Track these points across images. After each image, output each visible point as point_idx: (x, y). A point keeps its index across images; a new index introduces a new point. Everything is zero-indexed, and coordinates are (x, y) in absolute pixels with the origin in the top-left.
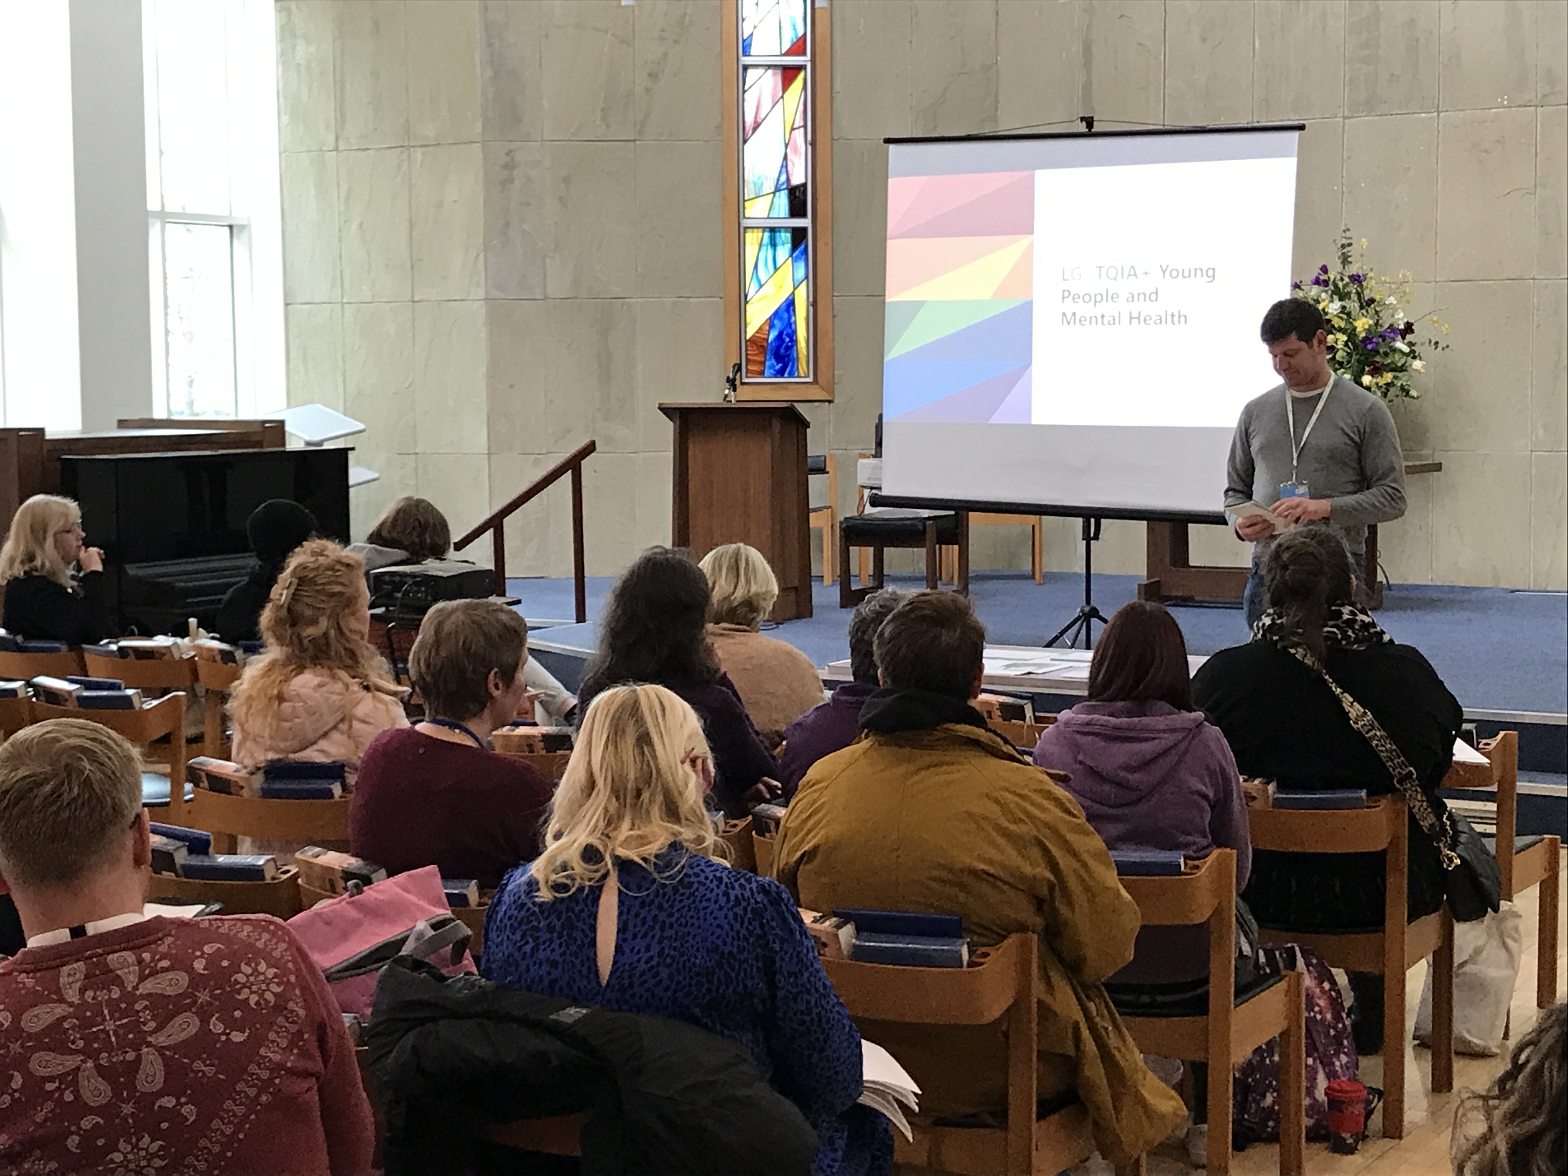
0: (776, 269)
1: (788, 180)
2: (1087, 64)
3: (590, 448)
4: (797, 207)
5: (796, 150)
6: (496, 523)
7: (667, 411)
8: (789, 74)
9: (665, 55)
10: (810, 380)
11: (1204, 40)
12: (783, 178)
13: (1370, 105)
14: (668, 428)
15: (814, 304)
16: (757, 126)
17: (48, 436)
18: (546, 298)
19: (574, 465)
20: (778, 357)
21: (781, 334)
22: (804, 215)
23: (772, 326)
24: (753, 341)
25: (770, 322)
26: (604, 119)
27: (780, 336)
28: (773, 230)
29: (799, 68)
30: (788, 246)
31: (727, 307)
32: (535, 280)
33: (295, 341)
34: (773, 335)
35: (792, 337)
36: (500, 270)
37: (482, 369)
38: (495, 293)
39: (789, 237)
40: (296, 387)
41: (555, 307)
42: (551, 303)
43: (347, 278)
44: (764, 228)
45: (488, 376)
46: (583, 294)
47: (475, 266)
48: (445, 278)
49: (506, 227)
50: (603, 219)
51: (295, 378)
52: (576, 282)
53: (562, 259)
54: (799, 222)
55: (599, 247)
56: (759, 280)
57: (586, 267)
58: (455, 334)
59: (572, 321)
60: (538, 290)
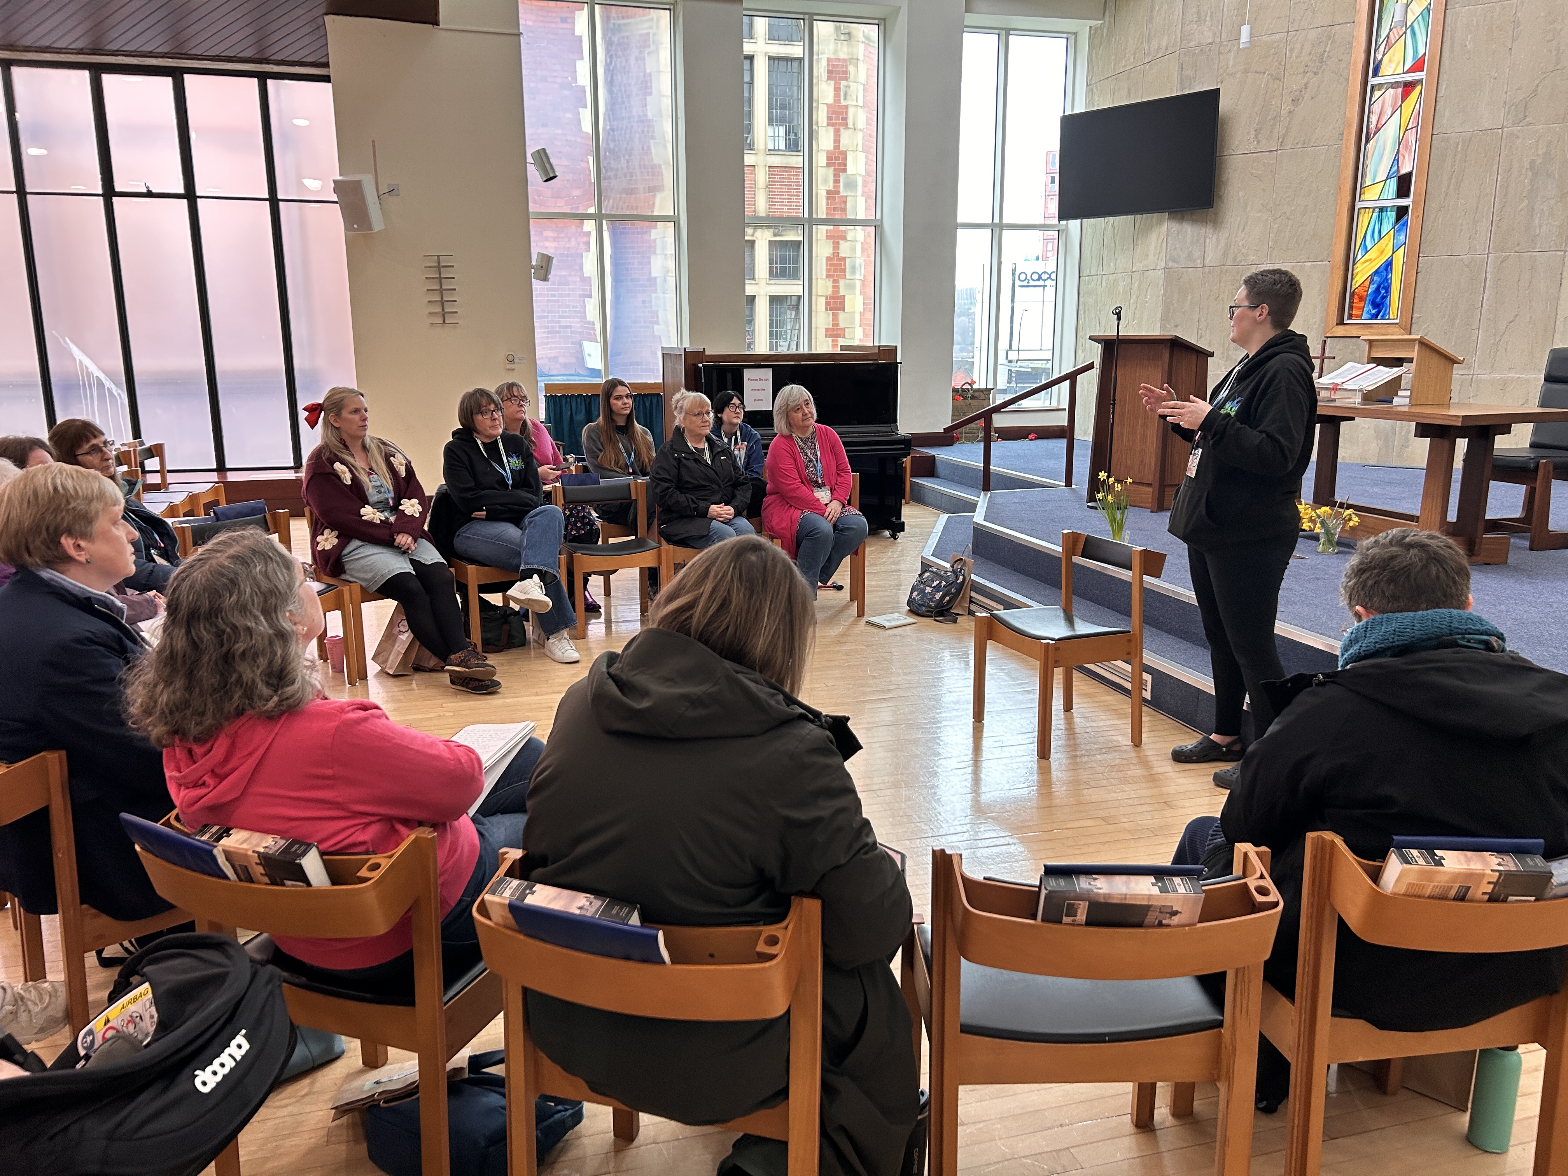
1: (1398, 170)
4: (1403, 191)
5: (1407, 147)
6: (986, 415)
8: (1408, 87)
9: (1306, 85)
12: (1395, 168)
15: (1408, 265)
16: (1378, 130)
18: (1204, 266)
19: (1071, 377)
20: (1375, 305)
21: (1378, 287)
22: (1407, 195)
23: (1372, 282)
24: (1356, 290)
25: (1372, 278)
26: (1256, 136)
27: (1377, 290)
28: (1382, 210)
29: (1417, 82)
30: (1392, 221)
31: (1332, 268)
32: (1197, 254)
33: (1081, 299)
34: (1373, 287)
35: (1388, 289)
36: (1175, 249)
37: (1159, 315)
38: (1171, 264)
39: (1394, 214)
40: (1080, 327)
41: (1210, 272)
42: (1207, 269)
43: (1105, 259)
44: (1374, 208)
45: (1162, 320)
46: (1229, 262)
47: (1161, 247)
48: (1147, 255)
49: (1182, 219)
50: (1249, 209)
51: (1080, 322)
52: (1225, 254)
53: (1218, 239)
54: (1403, 202)
55: (1244, 229)
56: (1366, 247)
57: (1233, 243)
58: (1149, 292)
59: (1220, 282)
60: (1199, 261)
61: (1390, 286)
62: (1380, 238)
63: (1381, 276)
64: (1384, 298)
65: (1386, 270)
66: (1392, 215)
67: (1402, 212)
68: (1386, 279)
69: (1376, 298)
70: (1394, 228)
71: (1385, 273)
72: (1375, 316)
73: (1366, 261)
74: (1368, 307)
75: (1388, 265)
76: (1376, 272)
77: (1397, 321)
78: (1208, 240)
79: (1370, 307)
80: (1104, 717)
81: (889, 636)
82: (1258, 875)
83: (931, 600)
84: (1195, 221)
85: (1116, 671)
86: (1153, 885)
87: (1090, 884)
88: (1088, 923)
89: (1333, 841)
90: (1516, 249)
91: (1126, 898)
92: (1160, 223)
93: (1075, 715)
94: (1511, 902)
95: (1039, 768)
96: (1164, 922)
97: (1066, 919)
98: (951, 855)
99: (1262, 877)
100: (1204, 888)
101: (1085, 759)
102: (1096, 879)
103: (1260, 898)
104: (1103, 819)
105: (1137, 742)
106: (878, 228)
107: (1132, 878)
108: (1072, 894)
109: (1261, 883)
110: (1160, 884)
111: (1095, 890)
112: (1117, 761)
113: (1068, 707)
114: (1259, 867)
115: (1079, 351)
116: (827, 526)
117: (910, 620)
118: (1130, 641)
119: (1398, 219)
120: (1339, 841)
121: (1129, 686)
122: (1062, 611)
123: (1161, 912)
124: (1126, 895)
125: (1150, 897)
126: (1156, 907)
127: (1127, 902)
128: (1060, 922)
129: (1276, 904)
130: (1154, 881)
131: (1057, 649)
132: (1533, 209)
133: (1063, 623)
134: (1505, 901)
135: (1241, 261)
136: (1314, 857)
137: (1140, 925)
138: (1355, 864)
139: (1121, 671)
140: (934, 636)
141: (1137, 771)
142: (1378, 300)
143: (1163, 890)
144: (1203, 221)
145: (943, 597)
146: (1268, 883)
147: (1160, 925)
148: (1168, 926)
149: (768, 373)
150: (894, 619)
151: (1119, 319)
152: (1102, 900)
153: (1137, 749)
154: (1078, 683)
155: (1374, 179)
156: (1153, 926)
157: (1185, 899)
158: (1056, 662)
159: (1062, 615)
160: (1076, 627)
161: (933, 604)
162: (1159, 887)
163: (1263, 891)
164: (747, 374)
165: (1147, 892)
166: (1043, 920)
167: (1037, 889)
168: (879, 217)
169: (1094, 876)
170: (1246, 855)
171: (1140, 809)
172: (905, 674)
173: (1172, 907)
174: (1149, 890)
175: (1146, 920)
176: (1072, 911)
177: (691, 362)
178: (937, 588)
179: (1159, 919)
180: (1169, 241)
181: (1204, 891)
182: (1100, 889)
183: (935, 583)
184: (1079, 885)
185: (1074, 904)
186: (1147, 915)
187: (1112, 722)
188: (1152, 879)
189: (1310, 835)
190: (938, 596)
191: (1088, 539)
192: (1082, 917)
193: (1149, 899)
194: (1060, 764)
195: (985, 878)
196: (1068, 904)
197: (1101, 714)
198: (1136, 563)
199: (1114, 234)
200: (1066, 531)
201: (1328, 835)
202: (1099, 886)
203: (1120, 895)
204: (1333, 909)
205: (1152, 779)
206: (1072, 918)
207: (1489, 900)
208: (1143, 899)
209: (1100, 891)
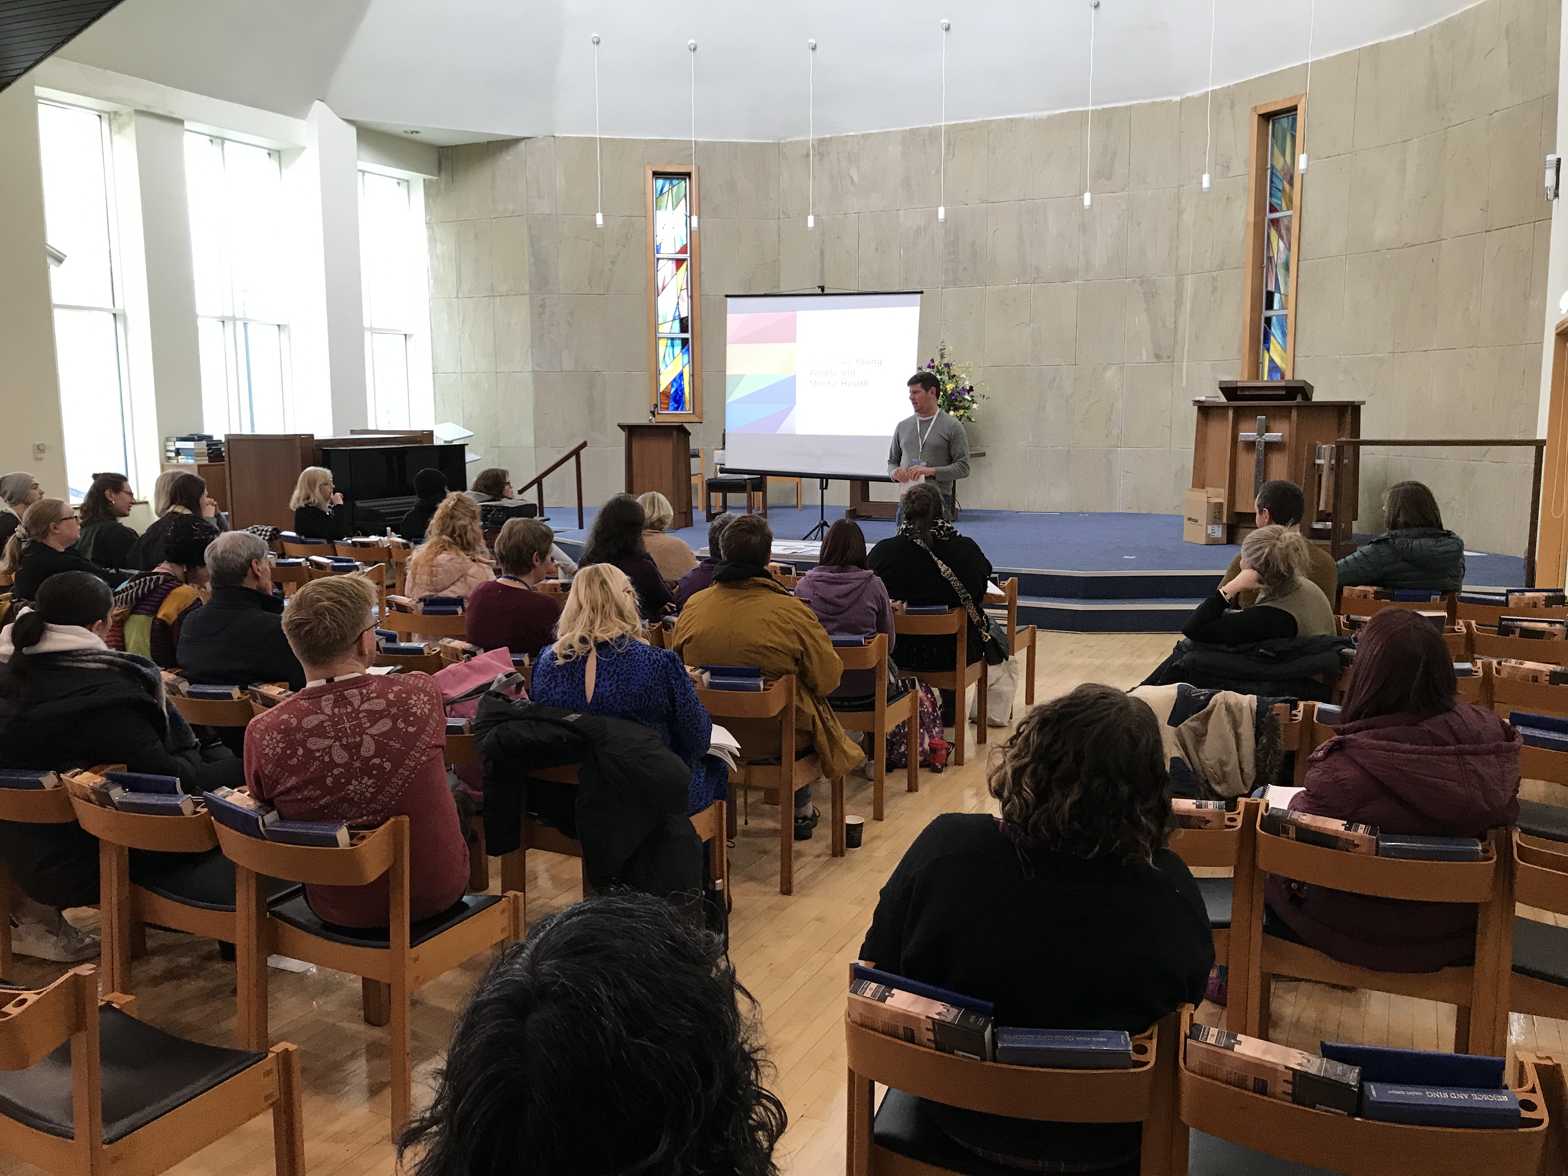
0: (674, 358)
1: (679, 314)
2: (822, 261)
3: (584, 445)
4: (684, 328)
5: (683, 300)
6: (538, 481)
7: (622, 427)
8: (679, 263)
9: (619, 253)
10: (691, 412)
11: (877, 250)
12: (677, 314)
13: (954, 282)
14: (622, 435)
15: (693, 375)
16: (664, 288)
17: (316, 438)
19: (576, 453)
20: (676, 401)
21: (677, 390)
23: (672, 386)
24: (663, 393)
25: (672, 384)
26: (589, 283)
27: (676, 391)
28: (672, 339)
29: (684, 260)
30: (680, 347)
31: (650, 376)
32: (556, 362)
34: (673, 390)
36: (539, 357)
37: (531, 406)
38: (537, 368)
39: (680, 342)
41: (566, 376)
42: (564, 373)
43: (464, 361)
44: (668, 338)
45: (534, 409)
46: (580, 369)
48: (512, 361)
50: (590, 333)
51: (439, 410)
52: (576, 363)
53: (570, 353)
54: (685, 335)
55: (588, 346)
56: (666, 363)
57: (581, 356)
58: (517, 388)
59: (575, 382)
60: (558, 367)
61: (683, 390)
63: (677, 384)
64: (681, 397)
65: (680, 379)
67: (685, 342)
68: (681, 385)
70: (681, 352)
71: (679, 382)
72: (677, 409)
73: (667, 373)
75: (681, 375)
76: (674, 380)
79: (673, 402)
119: (683, 347)
135: (588, 369)
142: (677, 398)
155: (665, 319)
180: (533, 351)
199: (472, 342)
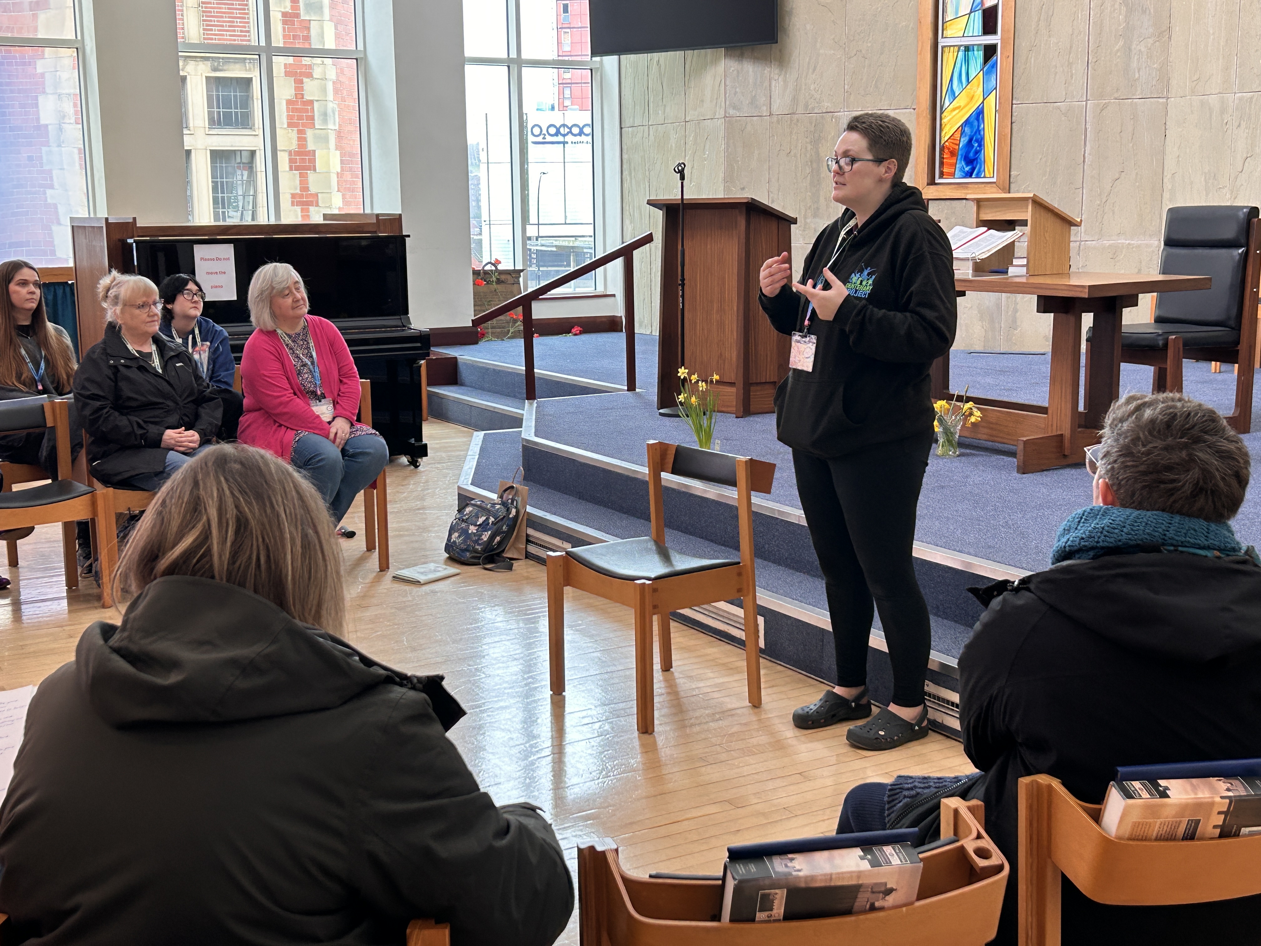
1: (982, 2)
4: (989, 26)
6: (525, 303)
15: (1001, 114)
18: (771, 115)
19: (624, 253)
20: (967, 160)
21: (970, 139)
22: (994, 32)
23: (963, 133)
24: (946, 146)
25: (962, 129)
27: (969, 142)
28: (967, 48)
30: (980, 61)
31: (918, 116)
32: (762, 100)
33: (625, 156)
34: (964, 140)
35: (981, 142)
36: (736, 93)
37: (722, 175)
38: (732, 112)
39: (981, 53)
40: (626, 192)
41: (778, 121)
42: (775, 119)
43: (651, 105)
44: (959, 46)
45: (725, 181)
46: (800, 110)
47: (719, 90)
48: (702, 101)
49: (741, 57)
50: (818, 45)
51: (625, 185)
52: (795, 100)
53: (785, 81)
54: (990, 40)
55: (814, 70)
56: (953, 92)
57: (803, 87)
58: (707, 147)
59: (791, 133)
60: (765, 108)
61: (983, 138)
62: (968, 82)
63: (972, 126)
64: (977, 152)
65: (977, 119)
66: (979, 55)
67: (990, 51)
68: (978, 131)
69: (968, 153)
70: (982, 69)
71: (976, 123)
72: (970, 174)
73: (954, 109)
74: (960, 164)
75: (979, 114)
76: (967, 122)
77: (994, 180)
78: (773, 83)
79: (963, 163)
80: (711, 675)
81: (427, 594)
82: (974, 834)
83: (476, 542)
84: (756, 59)
85: (720, 615)
86: (862, 858)
87: (786, 866)
88: (789, 916)
89: (1050, 787)
90: (1116, 95)
91: (831, 879)
92: (715, 61)
93: (676, 675)
94: (1245, 836)
95: (643, 745)
96: (877, 904)
97: (760, 916)
98: (603, 853)
99: (979, 837)
100: (921, 856)
101: (697, 729)
102: (792, 860)
103: (982, 863)
104: (729, 802)
105: (756, 702)
106: (361, 61)
107: (836, 853)
108: (767, 882)
109: (981, 843)
110: (869, 857)
111: (794, 873)
112: (735, 729)
113: (667, 666)
114: (975, 825)
115: (627, 222)
116: (333, 452)
117: (452, 569)
118: (740, 574)
119: (986, 60)
120: (1056, 784)
121: (740, 634)
122: (653, 543)
123: (873, 892)
124: (831, 875)
125: (860, 874)
126: (867, 886)
127: (833, 884)
128: (753, 920)
129: (999, 869)
130: (862, 854)
131: (655, 590)
132: (1130, 50)
133: (656, 558)
134: (1237, 835)
135: (813, 109)
136: (1030, 808)
137: (848, 912)
138: (1080, 810)
139: (725, 615)
140: (485, 590)
141: (762, 739)
142: (971, 155)
143: (875, 864)
144: (766, 59)
145: (492, 538)
146: (987, 843)
147: (873, 908)
148: (882, 909)
149: (228, 251)
150: (431, 571)
151: (682, 178)
152: (803, 885)
153: (756, 710)
154: (677, 635)
155: (957, 13)
156: (864, 912)
157: (901, 871)
158: (655, 607)
159: (654, 548)
160: (674, 563)
161: (479, 548)
162: (869, 860)
163: (983, 853)
164: (199, 251)
165: (854, 869)
166: (732, 920)
167: (720, 882)
168: (361, 47)
169: (790, 856)
170: (956, 812)
171: (771, 785)
172: (455, 641)
173: (886, 884)
174: (858, 865)
175: (856, 904)
176: (767, 904)
177: (117, 236)
178: (484, 527)
179: (872, 901)
180: (728, 83)
181: (922, 860)
182: (799, 871)
183: (480, 521)
184: (773, 868)
185: (769, 895)
186: (856, 897)
187: (721, 680)
188: (858, 852)
189: (1024, 781)
190: (485, 537)
191: (680, 453)
192: (779, 909)
193: (859, 877)
194: (666, 738)
195: (651, 876)
196: (763, 896)
197: (707, 671)
198: (742, 476)
199: (660, 75)
200: (652, 442)
201: (1043, 779)
202: (798, 867)
203: (825, 875)
204: (1055, 867)
205: (779, 746)
206: (767, 913)
207: (1222, 836)
208: (851, 877)
209: (801, 874)
